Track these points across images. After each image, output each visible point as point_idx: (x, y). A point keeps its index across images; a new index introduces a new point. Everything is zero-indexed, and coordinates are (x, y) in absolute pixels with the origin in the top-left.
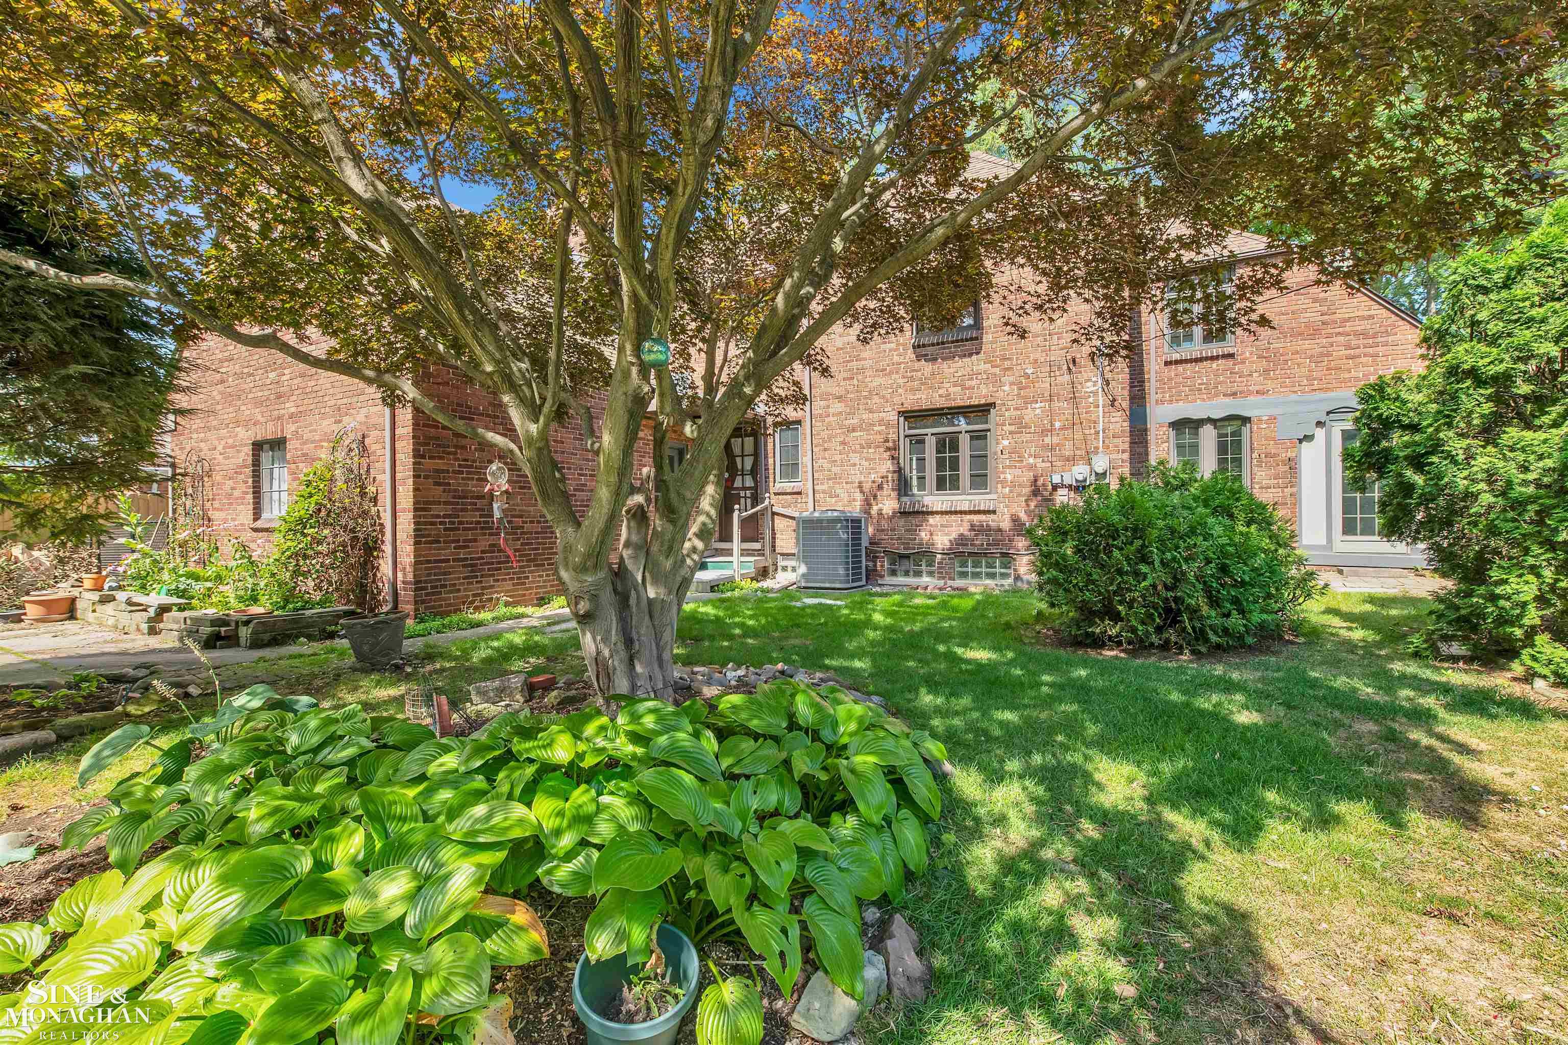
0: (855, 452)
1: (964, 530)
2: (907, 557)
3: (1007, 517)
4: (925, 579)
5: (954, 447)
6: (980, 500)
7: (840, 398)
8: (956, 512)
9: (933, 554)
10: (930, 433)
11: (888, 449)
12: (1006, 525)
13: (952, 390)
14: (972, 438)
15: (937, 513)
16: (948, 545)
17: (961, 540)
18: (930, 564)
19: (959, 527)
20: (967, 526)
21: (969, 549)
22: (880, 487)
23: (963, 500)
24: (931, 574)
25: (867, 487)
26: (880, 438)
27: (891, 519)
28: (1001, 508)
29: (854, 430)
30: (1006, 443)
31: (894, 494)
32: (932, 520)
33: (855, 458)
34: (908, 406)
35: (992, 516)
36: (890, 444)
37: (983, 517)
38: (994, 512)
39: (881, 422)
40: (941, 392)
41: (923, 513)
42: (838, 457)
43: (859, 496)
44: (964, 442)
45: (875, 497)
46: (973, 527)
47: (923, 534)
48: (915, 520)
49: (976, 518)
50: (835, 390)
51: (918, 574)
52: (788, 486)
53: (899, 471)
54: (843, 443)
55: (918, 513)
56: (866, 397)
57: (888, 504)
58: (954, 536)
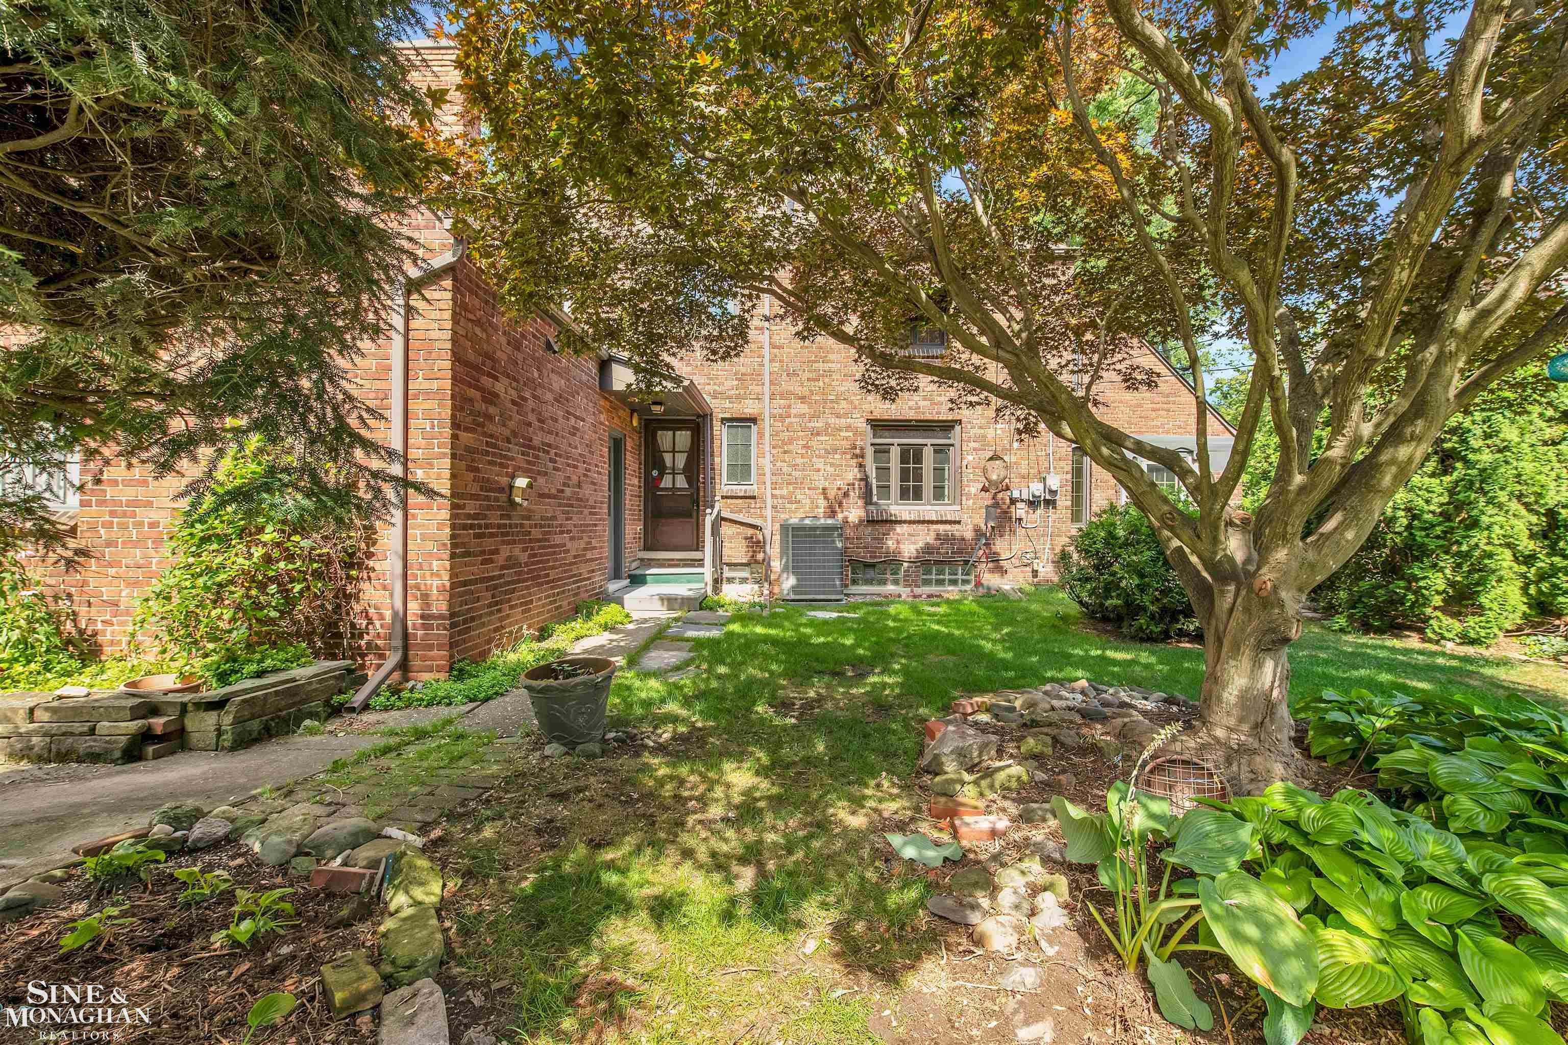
0: (819, 457)
1: (930, 539)
2: (873, 566)
3: (970, 527)
4: (890, 588)
5: (918, 459)
6: (947, 510)
7: (803, 398)
8: (923, 522)
9: (900, 563)
10: (896, 443)
11: (857, 456)
12: (969, 535)
13: (921, 403)
14: (935, 451)
15: (905, 522)
16: (914, 554)
17: (928, 549)
18: (895, 573)
19: (926, 537)
20: (933, 535)
21: (935, 557)
22: (846, 495)
23: (927, 509)
24: (896, 582)
25: (832, 494)
26: (846, 444)
27: (857, 526)
28: (965, 518)
29: (818, 434)
30: (970, 458)
31: (860, 503)
32: (899, 529)
33: (819, 463)
34: (877, 415)
35: (957, 526)
36: (858, 451)
37: (948, 527)
38: (959, 522)
39: (848, 428)
40: (911, 403)
41: (891, 522)
42: (799, 461)
43: (822, 503)
44: (928, 454)
45: (840, 504)
46: (938, 537)
47: (890, 543)
48: (882, 529)
49: (941, 528)
50: (799, 390)
51: (883, 582)
52: (739, 490)
53: (865, 479)
54: (806, 447)
55: (886, 521)
56: (832, 401)
57: (854, 513)
58: (921, 544)
